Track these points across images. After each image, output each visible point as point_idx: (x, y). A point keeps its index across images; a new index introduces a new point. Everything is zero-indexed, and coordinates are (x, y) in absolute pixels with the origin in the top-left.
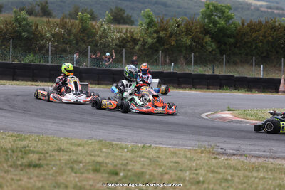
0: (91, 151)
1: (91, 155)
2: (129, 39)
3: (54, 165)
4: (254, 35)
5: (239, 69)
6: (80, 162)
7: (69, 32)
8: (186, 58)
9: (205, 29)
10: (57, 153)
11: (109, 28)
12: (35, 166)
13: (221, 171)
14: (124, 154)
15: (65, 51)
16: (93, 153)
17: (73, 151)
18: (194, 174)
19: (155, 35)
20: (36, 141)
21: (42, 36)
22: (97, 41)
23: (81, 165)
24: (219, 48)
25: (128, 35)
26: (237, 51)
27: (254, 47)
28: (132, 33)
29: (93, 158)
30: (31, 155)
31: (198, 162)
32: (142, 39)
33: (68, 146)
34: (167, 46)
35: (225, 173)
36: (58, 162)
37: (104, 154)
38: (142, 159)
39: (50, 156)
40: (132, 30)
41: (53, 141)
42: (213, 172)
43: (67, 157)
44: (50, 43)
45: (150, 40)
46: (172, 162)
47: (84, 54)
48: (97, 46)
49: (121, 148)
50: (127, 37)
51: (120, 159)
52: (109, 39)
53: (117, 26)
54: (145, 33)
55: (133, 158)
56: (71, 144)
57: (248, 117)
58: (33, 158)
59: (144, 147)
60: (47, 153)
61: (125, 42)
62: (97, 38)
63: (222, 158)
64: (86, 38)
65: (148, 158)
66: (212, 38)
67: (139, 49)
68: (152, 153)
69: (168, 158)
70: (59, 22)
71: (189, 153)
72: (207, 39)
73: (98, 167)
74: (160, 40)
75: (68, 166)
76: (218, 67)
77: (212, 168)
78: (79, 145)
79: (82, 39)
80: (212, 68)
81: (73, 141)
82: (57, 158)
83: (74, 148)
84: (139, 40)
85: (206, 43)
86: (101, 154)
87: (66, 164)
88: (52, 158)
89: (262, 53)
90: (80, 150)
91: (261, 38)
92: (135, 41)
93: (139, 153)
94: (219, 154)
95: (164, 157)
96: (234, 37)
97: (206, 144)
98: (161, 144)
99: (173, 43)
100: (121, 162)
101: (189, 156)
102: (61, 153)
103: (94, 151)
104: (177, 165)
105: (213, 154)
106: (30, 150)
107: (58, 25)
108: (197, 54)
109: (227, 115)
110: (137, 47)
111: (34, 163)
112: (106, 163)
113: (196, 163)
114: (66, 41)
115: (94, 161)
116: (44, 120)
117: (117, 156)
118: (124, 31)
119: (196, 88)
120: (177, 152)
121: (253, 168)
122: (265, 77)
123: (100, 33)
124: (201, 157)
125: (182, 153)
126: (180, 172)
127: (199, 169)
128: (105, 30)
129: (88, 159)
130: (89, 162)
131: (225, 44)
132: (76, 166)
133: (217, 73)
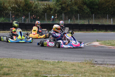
0: (33, 65)
1: (33, 68)
2: (48, 8)
3: (16, 74)
4: (107, 4)
5: (101, 21)
6: (28, 71)
7: (19, 6)
8: (75, 17)
9: (84, 2)
10: (17, 67)
11: (38, 4)
12: (7, 74)
13: (97, 73)
14: (49, 66)
15: (17, 15)
16: (34, 66)
17: (24, 66)
18: (83, 75)
19: (60, 6)
20: (6, 61)
21: (6, 9)
22: (33, 10)
23: (29, 73)
24: (90, 11)
25: (48, 6)
26: (99, 12)
27: (107, 10)
28: (49, 5)
29: (34, 69)
30: (5, 69)
31: (85, 69)
32: (54, 8)
33: (22, 63)
34: (66, 11)
35: (98, 74)
36: (18, 72)
37: (40, 67)
38: (58, 69)
39: (14, 69)
40: (49, 4)
41: (15, 61)
42: (92, 74)
43: (22, 69)
44: (11, 12)
45: (58, 9)
46: (72, 69)
47: (27, 16)
48: (33, 12)
49: (48, 63)
50: (47, 7)
51: (47, 69)
52: (39, 8)
53: (42, 2)
54: (56, 5)
55: (54, 68)
56: (23, 62)
57: (107, 44)
58: (6, 70)
59: (58, 62)
60: (12, 67)
61: (46, 9)
62: (33, 8)
63: (96, 66)
64: (27, 9)
65: (61, 68)
66: (87, 6)
67: (53, 13)
68: (63, 65)
69: (70, 68)
70: (14, 2)
71: (80, 64)
72: (85, 7)
73: (37, 73)
74: (62, 8)
75: (23, 73)
76: (91, 20)
77: (92, 72)
78: (27, 62)
79: (26, 9)
80: (88, 21)
81: (24, 60)
82: (17, 69)
83: (25, 64)
84: (53, 9)
85: (84, 9)
86: (38, 67)
87: (22, 73)
88: (15, 70)
89: (111, 12)
90: (28, 65)
91: (111, 5)
92: (51, 9)
93: (56, 66)
94: (94, 64)
95: (68, 67)
96: (97, 5)
97: (88, 59)
98: (66, 60)
99: (69, 9)
100: (48, 70)
101: (80, 66)
102: (19, 67)
103: (35, 65)
104: (75, 71)
105: (92, 64)
106: (4, 66)
107: (14, 3)
108: (80, 14)
109: (97, 43)
110: (52, 12)
111: (6, 73)
112: (41, 72)
113: (84, 70)
114: (18, 11)
115: (35, 71)
116: (9, 50)
117: (46, 67)
118: (45, 4)
119: (81, 31)
120: (75, 64)
121: (111, 71)
122: (113, 24)
123: (34, 6)
124: (86, 66)
125: (77, 64)
126: (77, 75)
127: (86, 72)
128: (36, 4)
129: (32, 69)
130: (33, 71)
131: (94, 9)
132: (26, 74)
133: (90, 23)
